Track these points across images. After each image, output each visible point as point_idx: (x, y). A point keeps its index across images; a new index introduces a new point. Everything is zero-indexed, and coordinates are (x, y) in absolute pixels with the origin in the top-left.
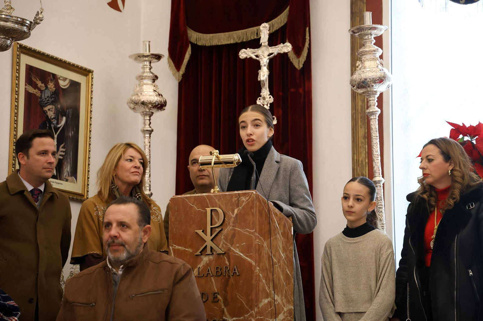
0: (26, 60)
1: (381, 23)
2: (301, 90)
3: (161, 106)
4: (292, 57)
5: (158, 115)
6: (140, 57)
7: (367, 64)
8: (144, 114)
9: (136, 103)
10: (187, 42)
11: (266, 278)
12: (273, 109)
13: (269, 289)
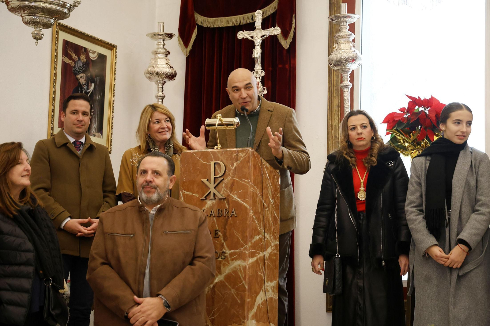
0: (63, 36)
1: (354, 13)
2: (287, 66)
3: (172, 77)
4: (281, 38)
5: (169, 84)
6: (155, 35)
7: (342, 46)
8: (158, 83)
9: (151, 74)
10: (194, 24)
11: (258, 219)
12: (264, 81)
13: (260, 228)
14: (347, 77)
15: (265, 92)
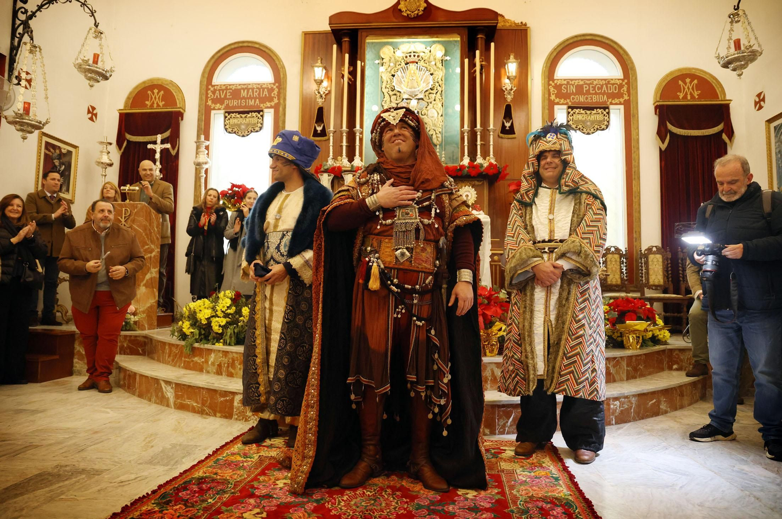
0: (45, 139)
1: (209, 141)
2: (174, 164)
3: (111, 165)
4: (171, 150)
5: (109, 168)
6: (102, 143)
7: (201, 156)
8: (103, 168)
9: (99, 163)
10: (125, 139)
11: (148, 238)
12: (161, 171)
13: (148, 242)
14: (203, 171)
15: (162, 176)
